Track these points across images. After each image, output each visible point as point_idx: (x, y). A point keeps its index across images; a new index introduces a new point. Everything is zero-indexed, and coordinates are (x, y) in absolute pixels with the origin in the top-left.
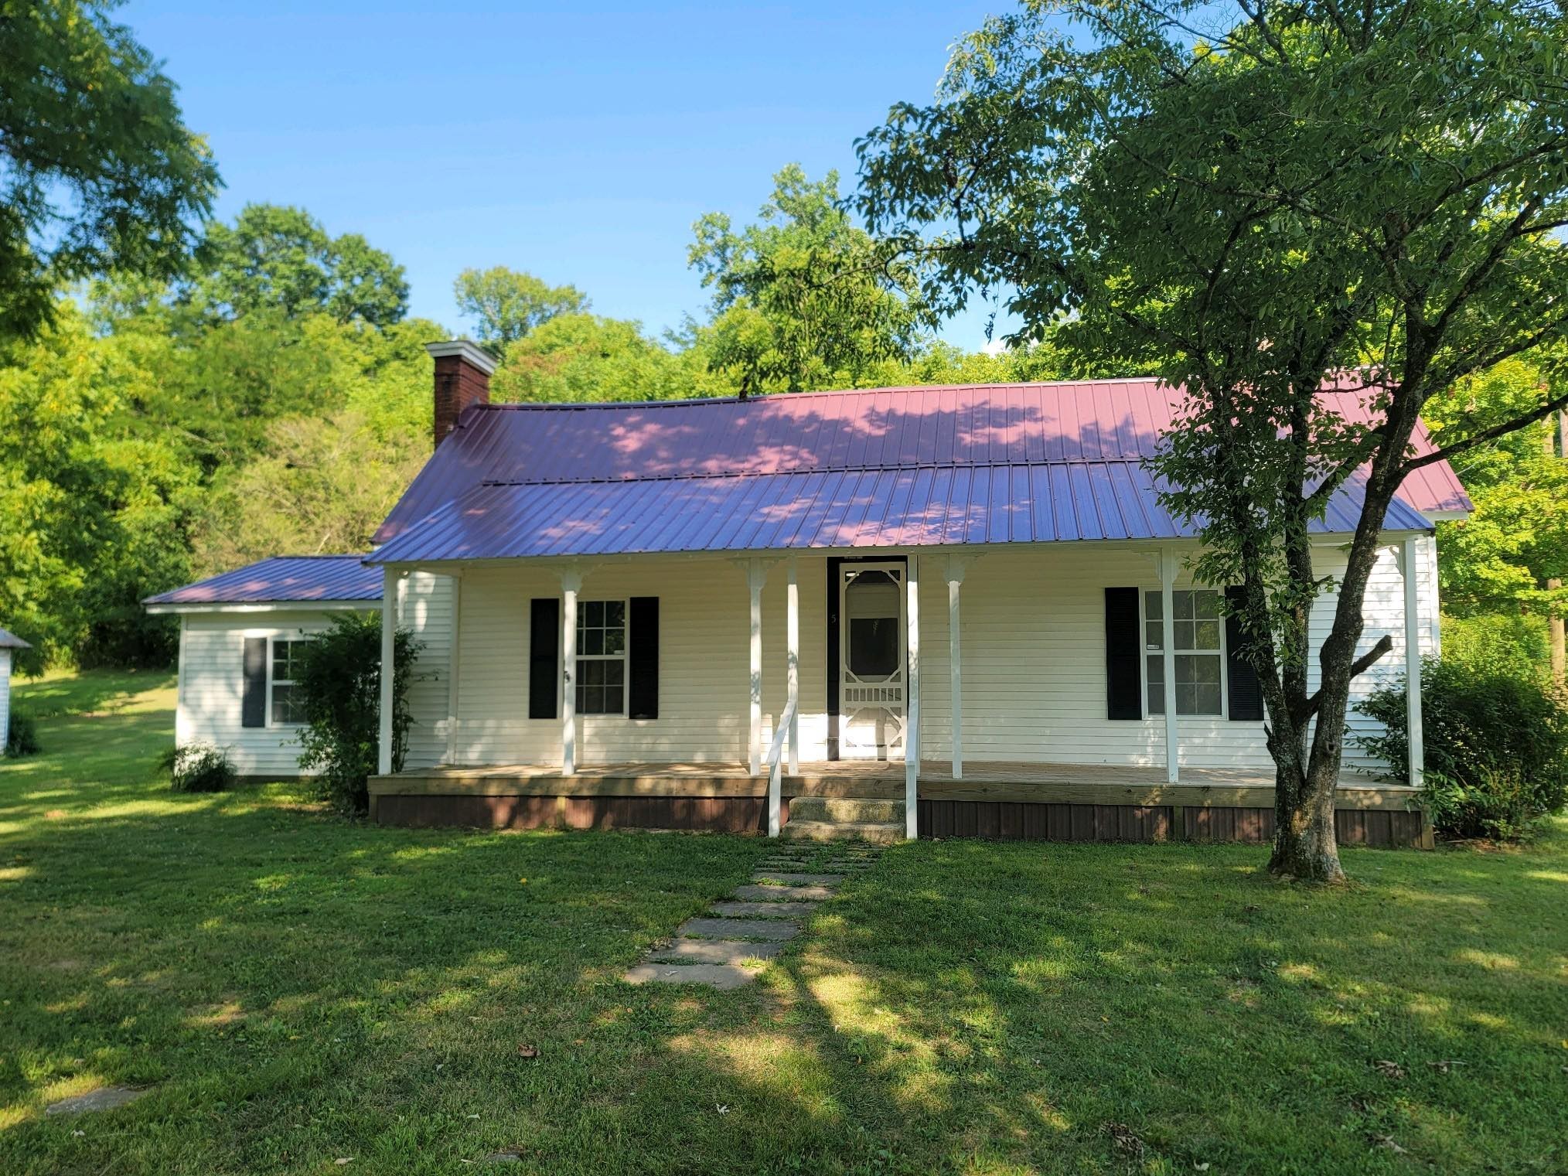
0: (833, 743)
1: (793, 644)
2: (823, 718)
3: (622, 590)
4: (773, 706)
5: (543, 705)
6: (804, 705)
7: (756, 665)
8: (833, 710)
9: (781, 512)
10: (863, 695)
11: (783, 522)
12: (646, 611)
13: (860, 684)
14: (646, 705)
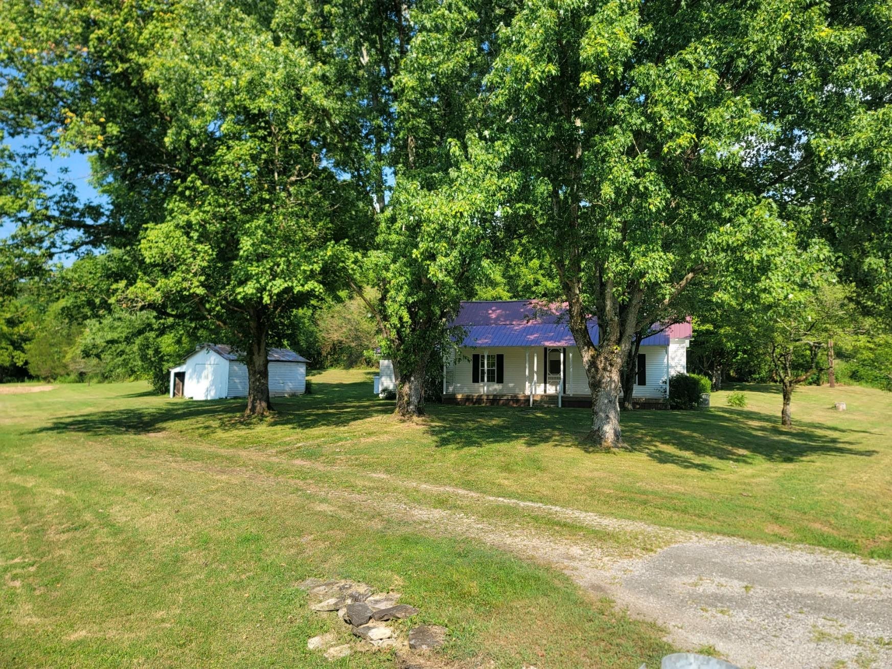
0: (545, 391)
1: (535, 369)
2: (543, 385)
3: (495, 353)
4: (531, 381)
5: (475, 380)
6: (539, 382)
7: (527, 373)
8: (545, 383)
9: (532, 337)
10: (552, 378)
11: (532, 341)
12: (500, 358)
13: (552, 376)
14: (500, 380)
